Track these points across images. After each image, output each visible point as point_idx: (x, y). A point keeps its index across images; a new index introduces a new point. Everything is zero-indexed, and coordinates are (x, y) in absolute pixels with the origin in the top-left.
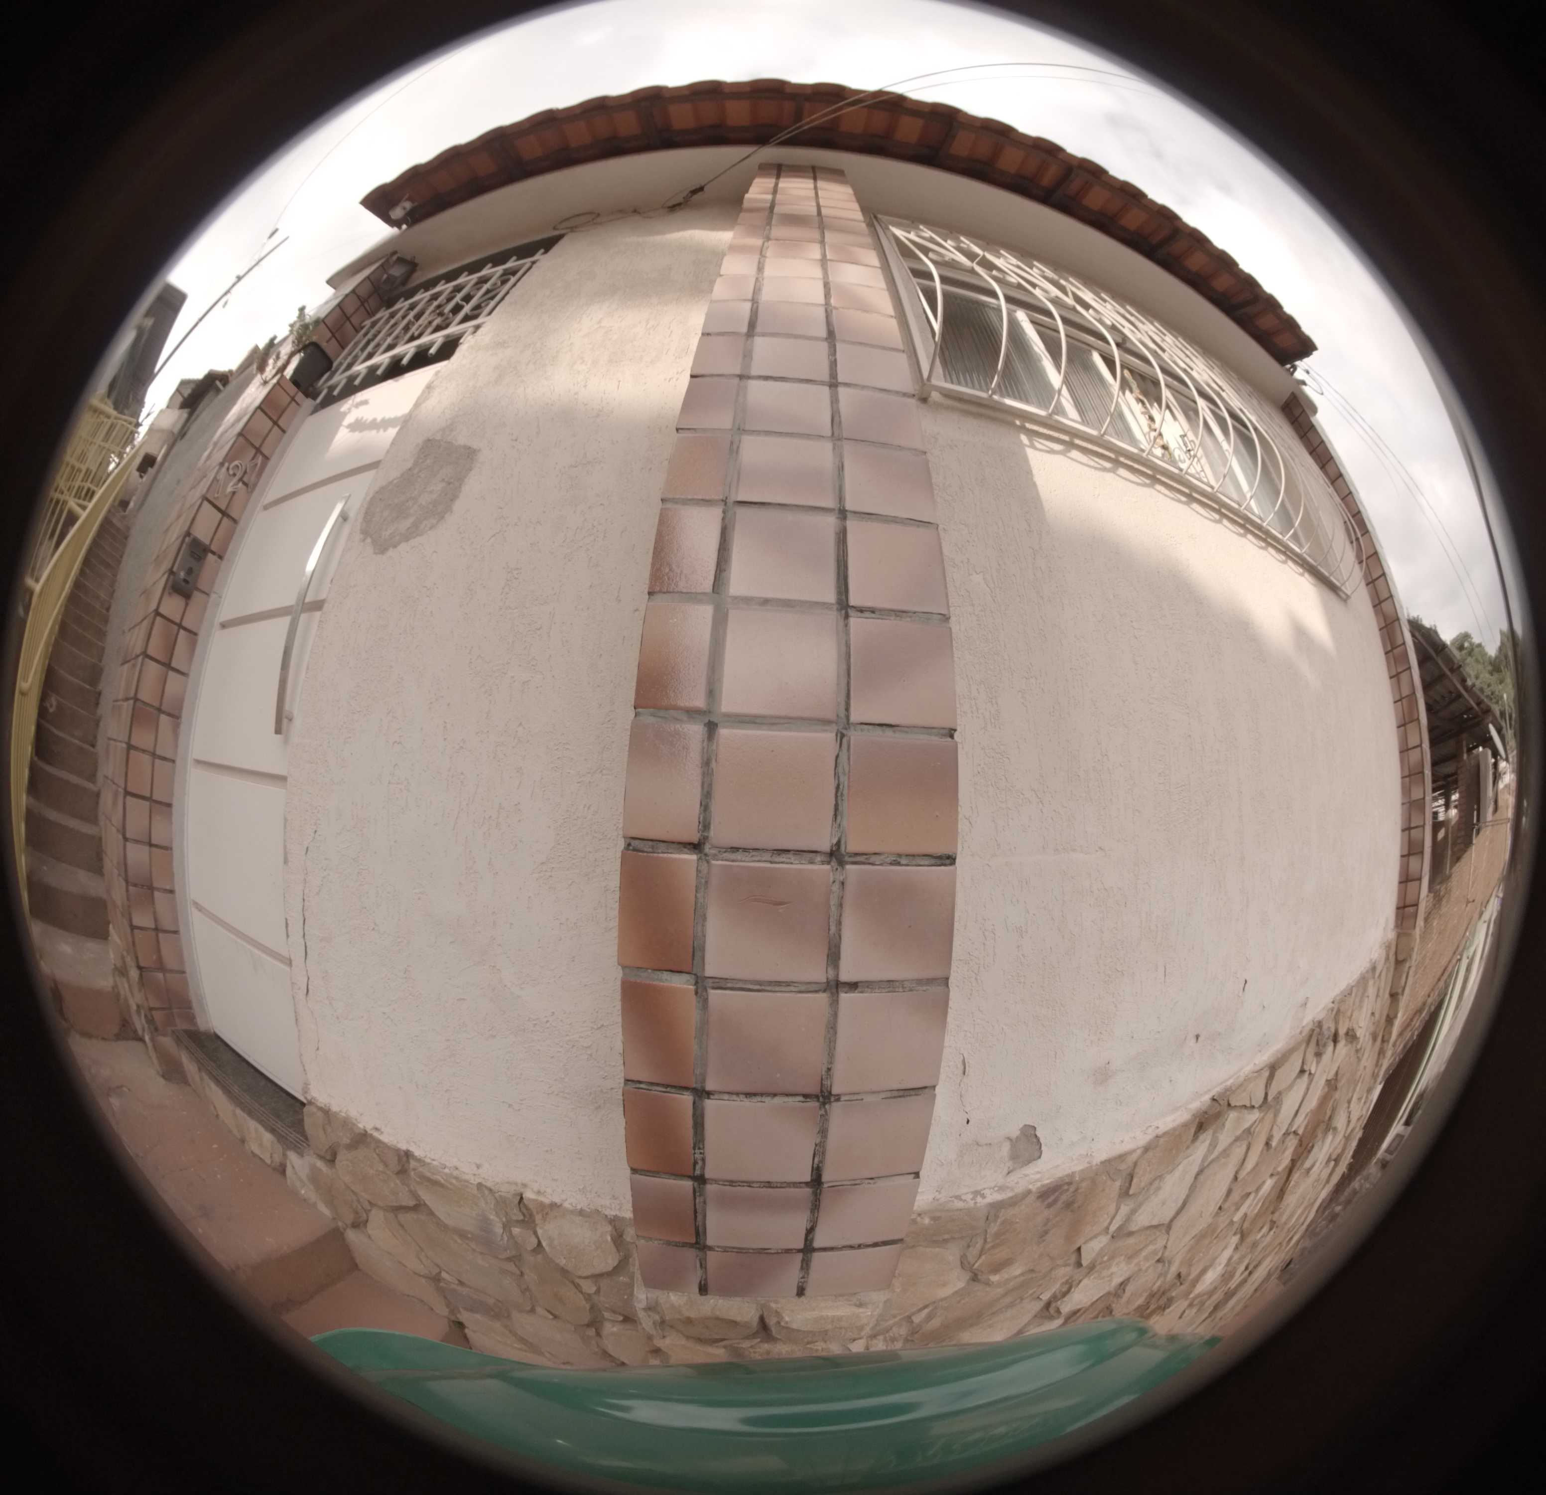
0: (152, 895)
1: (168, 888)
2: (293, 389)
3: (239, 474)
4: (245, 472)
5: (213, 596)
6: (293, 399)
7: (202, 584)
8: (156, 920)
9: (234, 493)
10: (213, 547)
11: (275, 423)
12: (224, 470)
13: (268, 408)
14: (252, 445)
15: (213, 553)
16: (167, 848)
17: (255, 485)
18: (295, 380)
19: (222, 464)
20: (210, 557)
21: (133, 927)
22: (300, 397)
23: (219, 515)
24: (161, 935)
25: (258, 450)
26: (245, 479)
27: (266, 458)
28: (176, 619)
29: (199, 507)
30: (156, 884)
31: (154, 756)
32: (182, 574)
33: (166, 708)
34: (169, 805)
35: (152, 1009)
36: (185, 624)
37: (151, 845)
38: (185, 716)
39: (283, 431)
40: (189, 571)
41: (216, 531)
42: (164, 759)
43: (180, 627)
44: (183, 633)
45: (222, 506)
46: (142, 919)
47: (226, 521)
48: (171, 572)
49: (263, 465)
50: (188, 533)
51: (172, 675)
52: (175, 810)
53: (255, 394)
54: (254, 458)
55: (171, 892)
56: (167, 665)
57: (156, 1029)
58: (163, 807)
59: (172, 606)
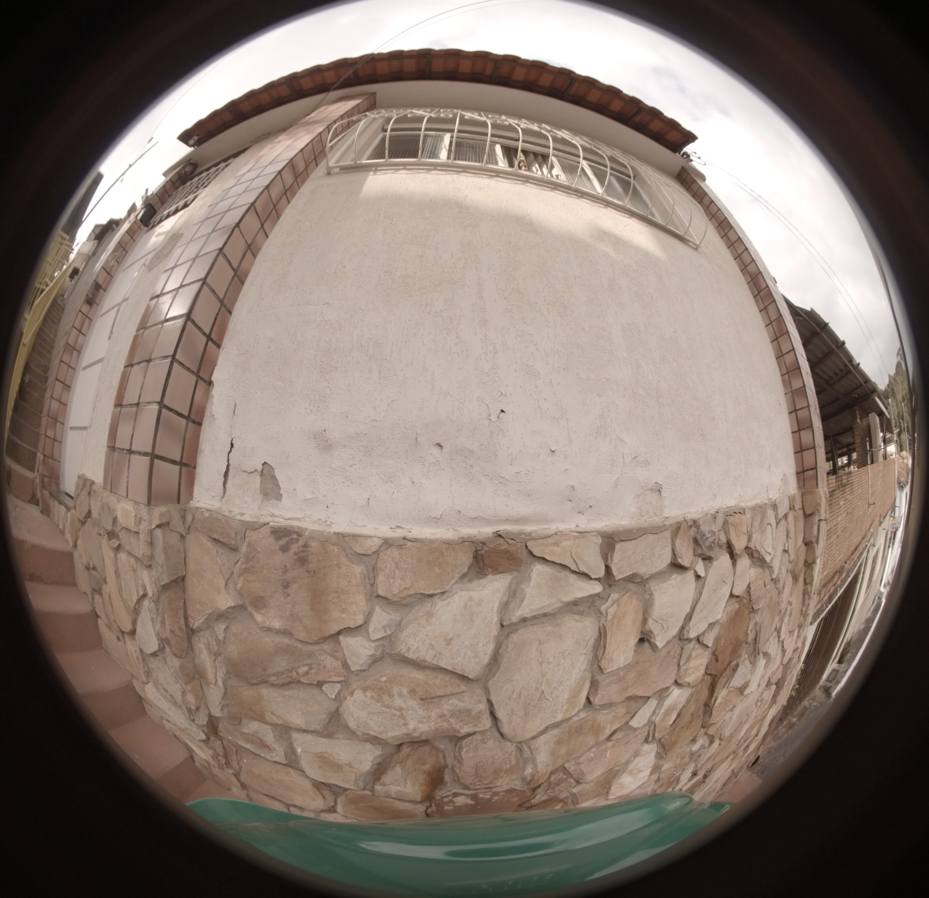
0: (56, 424)
1: (62, 422)
2: (140, 223)
3: (116, 258)
4: (118, 258)
5: (100, 305)
6: (140, 228)
7: (97, 301)
8: (55, 435)
9: (113, 266)
10: (103, 287)
11: (132, 238)
12: (111, 257)
13: (132, 233)
14: (122, 246)
15: (103, 289)
16: (66, 405)
17: (121, 263)
18: (141, 220)
19: (110, 255)
20: (101, 290)
21: (46, 436)
22: (142, 226)
23: (106, 274)
24: (56, 443)
25: (124, 249)
26: (118, 260)
27: (126, 252)
28: (86, 313)
29: (100, 271)
30: (59, 419)
31: (69, 366)
32: (91, 296)
33: (76, 348)
34: (70, 387)
35: (44, 476)
36: (89, 316)
37: (60, 402)
38: (82, 352)
39: (134, 241)
40: (93, 295)
41: (105, 280)
42: (72, 368)
43: (87, 317)
44: (87, 319)
45: (108, 271)
46: (50, 434)
47: (109, 277)
48: (87, 295)
49: (125, 255)
50: (95, 281)
51: (81, 335)
52: (72, 389)
53: (126, 227)
54: (122, 252)
55: (63, 424)
56: (80, 331)
57: (43, 487)
58: (68, 387)
59: (85, 308)
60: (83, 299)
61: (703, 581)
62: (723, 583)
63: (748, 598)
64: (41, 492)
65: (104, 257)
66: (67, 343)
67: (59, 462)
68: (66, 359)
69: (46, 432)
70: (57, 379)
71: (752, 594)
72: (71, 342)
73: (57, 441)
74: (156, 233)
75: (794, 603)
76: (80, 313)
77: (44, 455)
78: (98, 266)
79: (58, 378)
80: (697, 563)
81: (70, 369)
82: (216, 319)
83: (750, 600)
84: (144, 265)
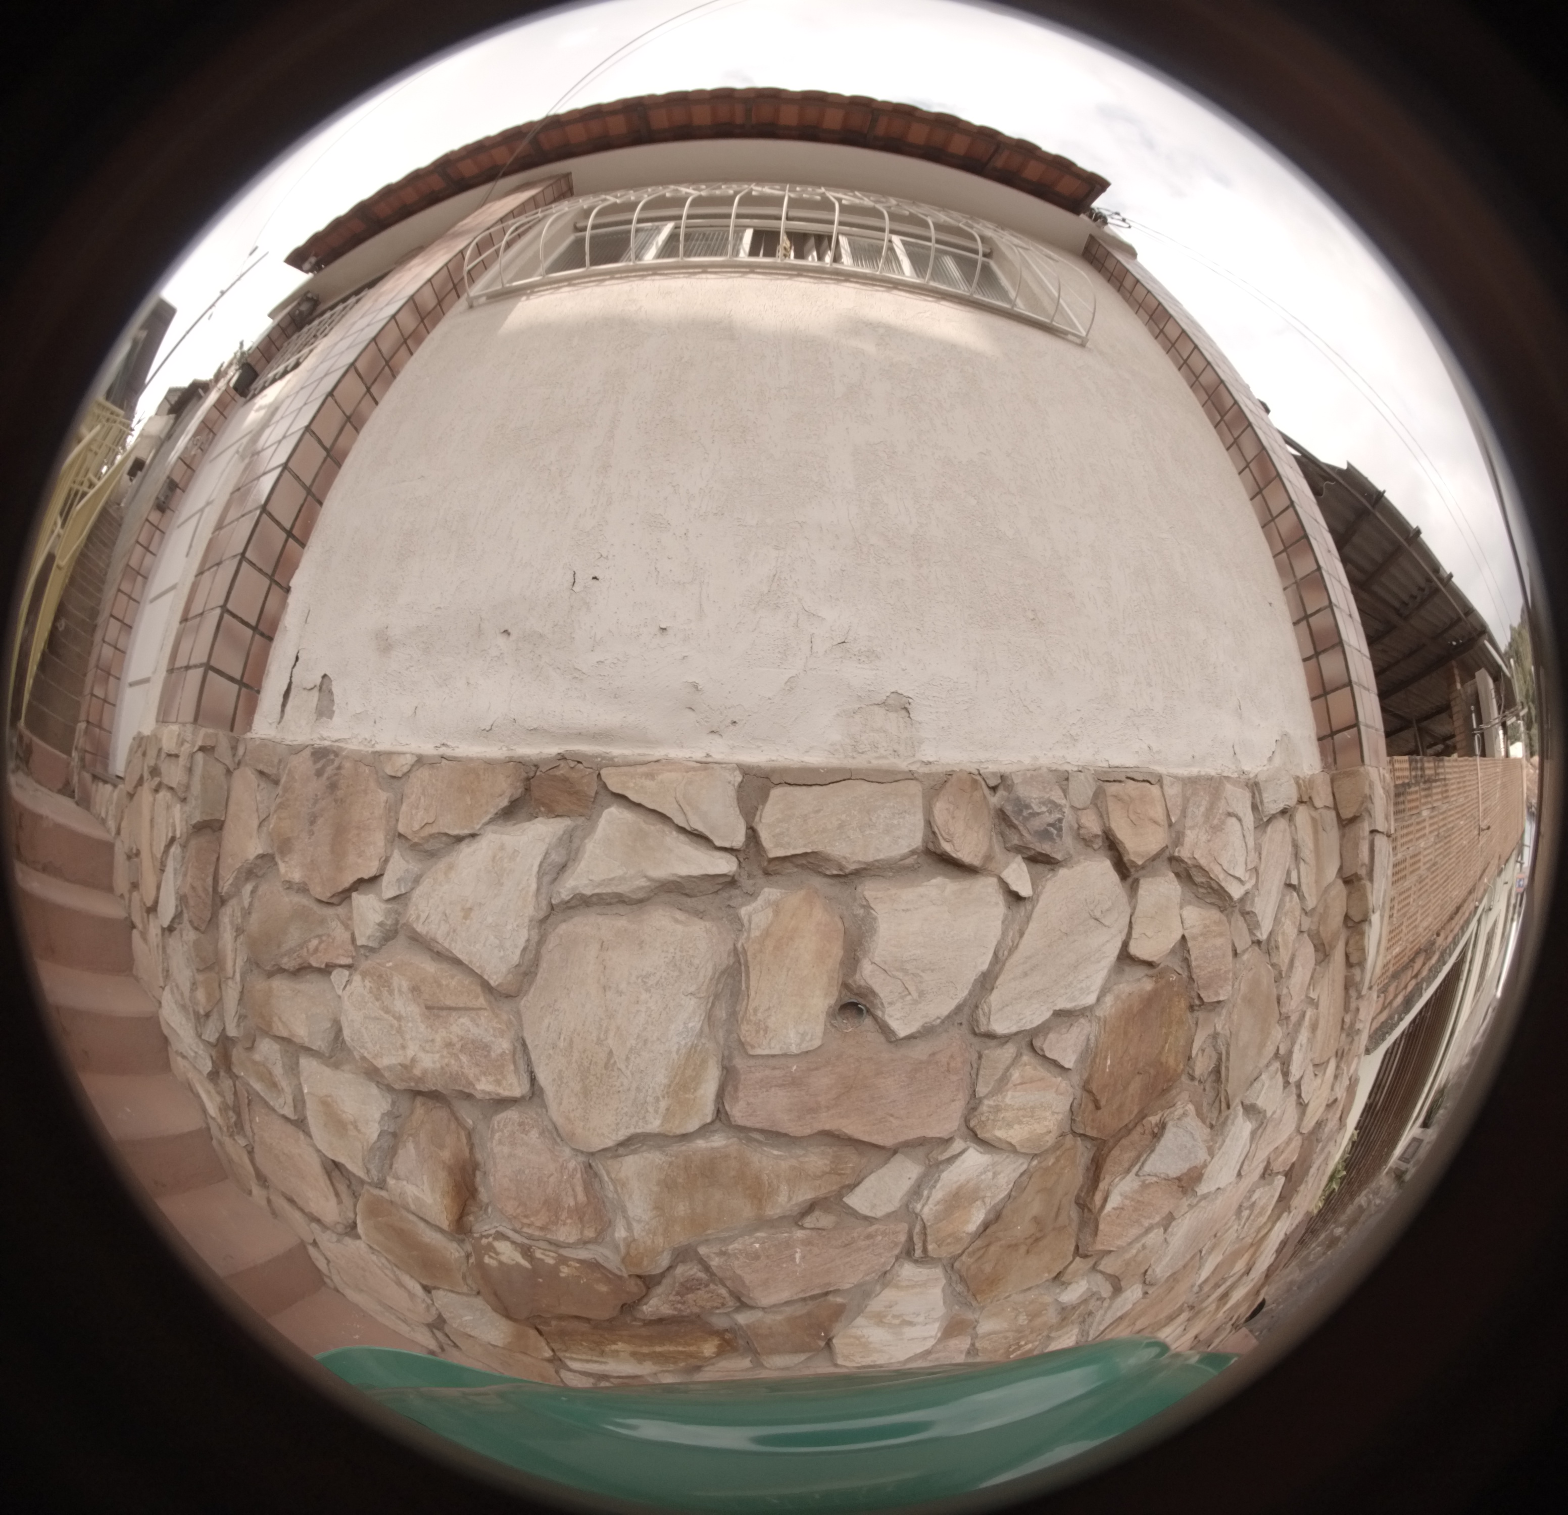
0: (108, 679)
1: (118, 675)
2: (233, 392)
3: (199, 444)
4: (202, 442)
5: (176, 512)
6: (233, 399)
7: (172, 506)
8: (106, 695)
9: (195, 455)
10: (180, 486)
11: (222, 414)
12: (191, 442)
13: (221, 406)
14: (208, 427)
15: (180, 489)
16: (124, 652)
17: (207, 450)
18: (236, 388)
19: (190, 439)
20: (178, 491)
21: (92, 695)
22: (237, 397)
23: (185, 467)
24: (106, 705)
25: (211, 430)
26: (203, 447)
27: (215, 434)
28: (156, 523)
29: (176, 463)
30: (112, 672)
31: (130, 597)
32: (162, 499)
33: (142, 572)
34: (131, 627)
35: (86, 751)
36: (160, 527)
37: (116, 648)
38: (150, 577)
39: (226, 418)
40: (167, 497)
41: (183, 476)
42: (134, 600)
43: (157, 528)
44: (158, 532)
45: (188, 462)
46: (99, 692)
47: (189, 471)
48: (157, 498)
49: (213, 439)
50: (168, 477)
51: (148, 555)
52: (133, 630)
53: (213, 397)
54: (208, 434)
55: (119, 679)
56: (147, 549)
57: (83, 766)
58: (128, 628)
59: (155, 517)
60: (151, 503)
61: (1029, 907)
62: (1092, 922)
63: (1185, 974)
64: (79, 774)
65: (182, 442)
66: (128, 565)
67: (110, 732)
68: (126, 587)
69: (92, 689)
70: (112, 616)
71: (1194, 964)
72: (134, 563)
73: (109, 703)
74: (256, 406)
75: (1324, 1003)
76: (147, 524)
77: (88, 722)
78: (174, 456)
79: (115, 613)
80: (1007, 865)
81: (131, 601)
82: (300, 511)
83: (1191, 978)
84: (237, 452)
